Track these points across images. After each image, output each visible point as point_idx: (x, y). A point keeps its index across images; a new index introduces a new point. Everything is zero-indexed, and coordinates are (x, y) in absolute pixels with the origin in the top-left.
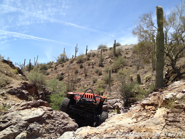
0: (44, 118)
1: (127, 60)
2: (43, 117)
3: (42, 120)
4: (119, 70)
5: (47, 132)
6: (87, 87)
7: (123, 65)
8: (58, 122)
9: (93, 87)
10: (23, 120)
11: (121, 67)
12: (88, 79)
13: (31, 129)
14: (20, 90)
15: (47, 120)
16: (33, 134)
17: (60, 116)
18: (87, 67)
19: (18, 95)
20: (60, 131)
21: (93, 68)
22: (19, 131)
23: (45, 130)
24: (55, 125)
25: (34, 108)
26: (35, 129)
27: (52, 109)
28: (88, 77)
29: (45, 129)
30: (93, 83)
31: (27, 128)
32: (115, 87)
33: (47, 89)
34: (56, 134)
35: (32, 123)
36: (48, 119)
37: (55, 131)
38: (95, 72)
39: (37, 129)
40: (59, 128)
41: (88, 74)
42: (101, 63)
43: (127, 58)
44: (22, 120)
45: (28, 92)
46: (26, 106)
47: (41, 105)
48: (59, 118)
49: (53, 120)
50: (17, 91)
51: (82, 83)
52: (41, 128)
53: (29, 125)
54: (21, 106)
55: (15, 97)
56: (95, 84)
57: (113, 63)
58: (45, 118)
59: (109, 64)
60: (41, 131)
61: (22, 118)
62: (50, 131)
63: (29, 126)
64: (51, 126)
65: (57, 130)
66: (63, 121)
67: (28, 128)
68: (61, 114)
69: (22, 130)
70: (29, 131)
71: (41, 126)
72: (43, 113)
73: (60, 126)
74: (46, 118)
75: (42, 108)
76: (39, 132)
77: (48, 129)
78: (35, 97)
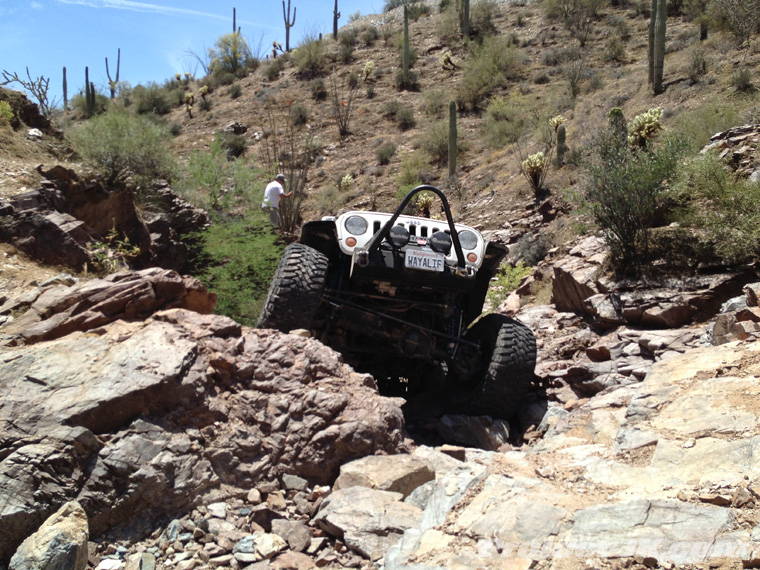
0: (193, 387)
1: (521, 52)
2: (186, 380)
3: (186, 400)
4: (493, 101)
5: (224, 478)
6: (352, 181)
7: (508, 78)
8: (283, 400)
9: (382, 184)
10: (56, 415)
11: (499, 85)
12: (355, 146)
13: (118, 476)
14: (29, 214)
15: (214, 394)
16: (137, 502)
17: (289, 365)
18: (347, 94)
19: (26, 240)
20: (302, 460)
21: (371, 95)
22: (36, 499)
23: (209, 464)
24: (269, 425)
25: (120, 327)
26: (142, 471)
27: (233, 323)
28: (354, 140)
29: (208, 456)
30: (376, 163)
31: (87, 473)
32: (479, 177)
33: (185, 201)
34: (280, 480)
35: (121, 433)
36: (217, 389)
37: (274, 461)
38: (380, 116)
39: (157, 467)
40: (296, 440)
41: (352, 125)
42: (406, 71)
43: (521, 44)
44: (51, 420)
45: (78, 219)
46: (73, 314)
47: (162, 300)
48: (287, 379)
49: (251, 395)
50: (17, 216)
51: (329, 165)
52: (181, 453)
53: (102, 446)
54: (43, 310)
55: (10, 254)
56: (388, 168)
57: (459, 68)
58: (201, 390)
59: (443, 75)
60: (184, 475)
61: (46, 405)
62: (243, 467)
63: (103, 457)
64: (245, 435)
65: (282, 451)
66: (311, 393)
67: (99, 471)
68: (296, 352)
69: (53, 488)
70: (105, 489)
71: (180, 440)
72: (186, 358)
73: (295, 426)
74: (204, 384)
75: (174, 322)
76: (172, 484)
77: (225, 457)
78: (124, 247)
